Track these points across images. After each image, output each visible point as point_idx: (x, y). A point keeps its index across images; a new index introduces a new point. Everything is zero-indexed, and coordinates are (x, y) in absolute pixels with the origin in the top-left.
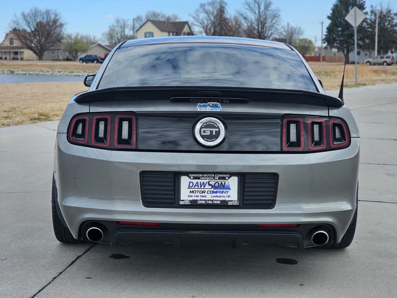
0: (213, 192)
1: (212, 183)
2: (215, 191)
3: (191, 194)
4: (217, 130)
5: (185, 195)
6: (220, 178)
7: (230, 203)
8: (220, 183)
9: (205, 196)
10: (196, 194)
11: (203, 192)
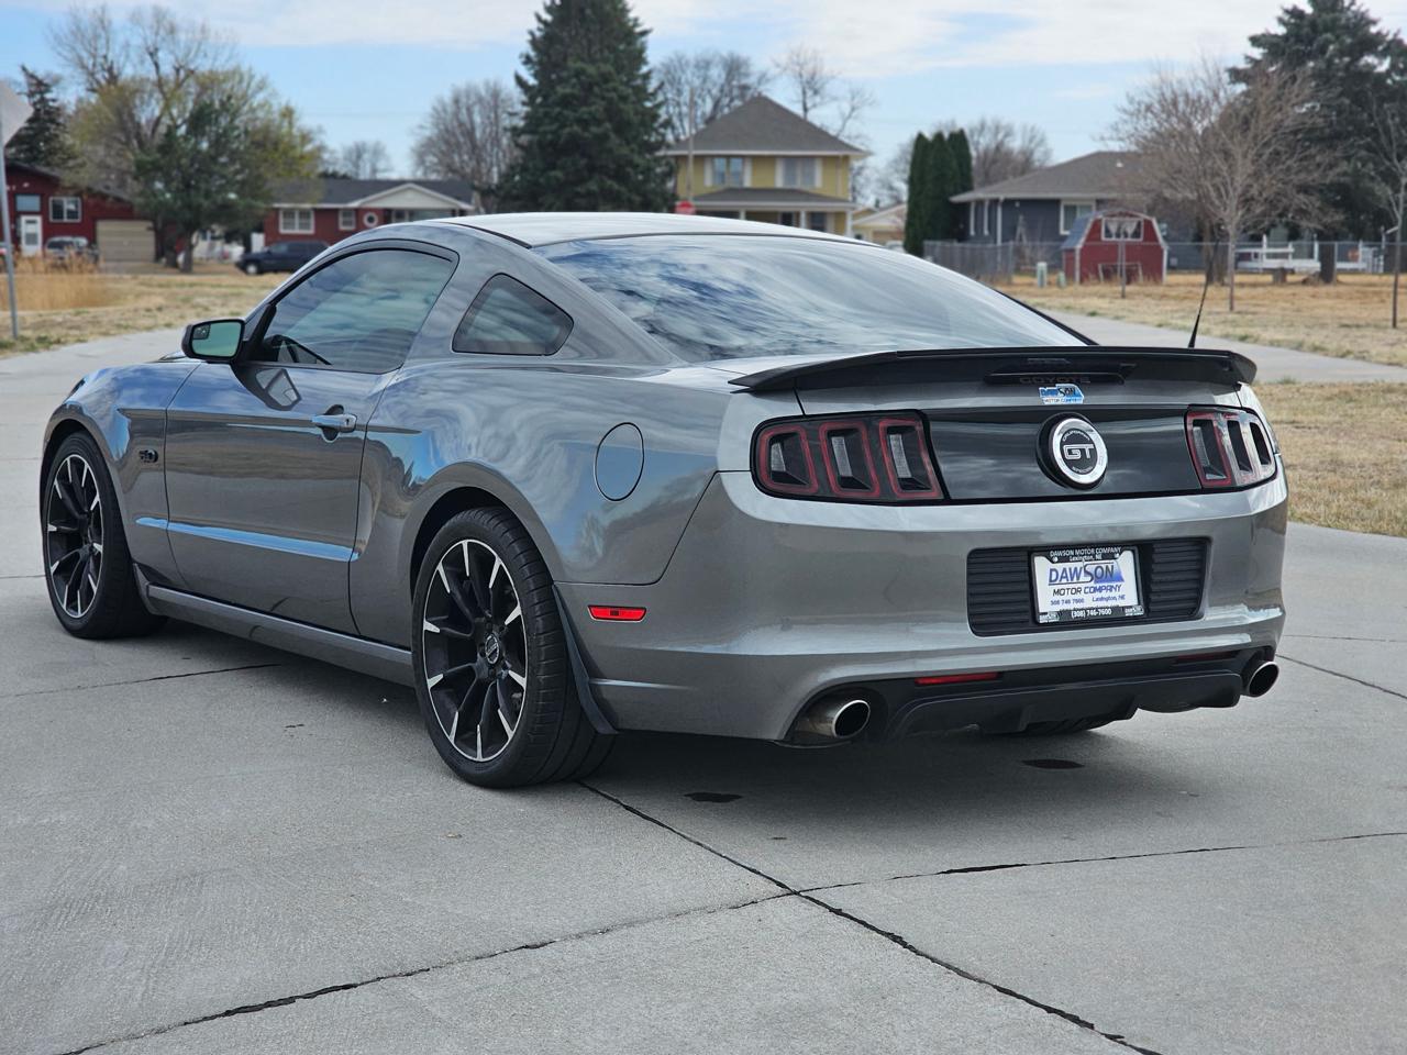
0: (1095, 590)
1: (1091, 568)
2: (1098, 585)
3: (1057, 598)
4: (1092, 448)
6: (1105, 557)
7: (1127, 613)
8: (1104, 566)
9: (1082, 601)
10: (1065, 597)
11: (1077, 591)
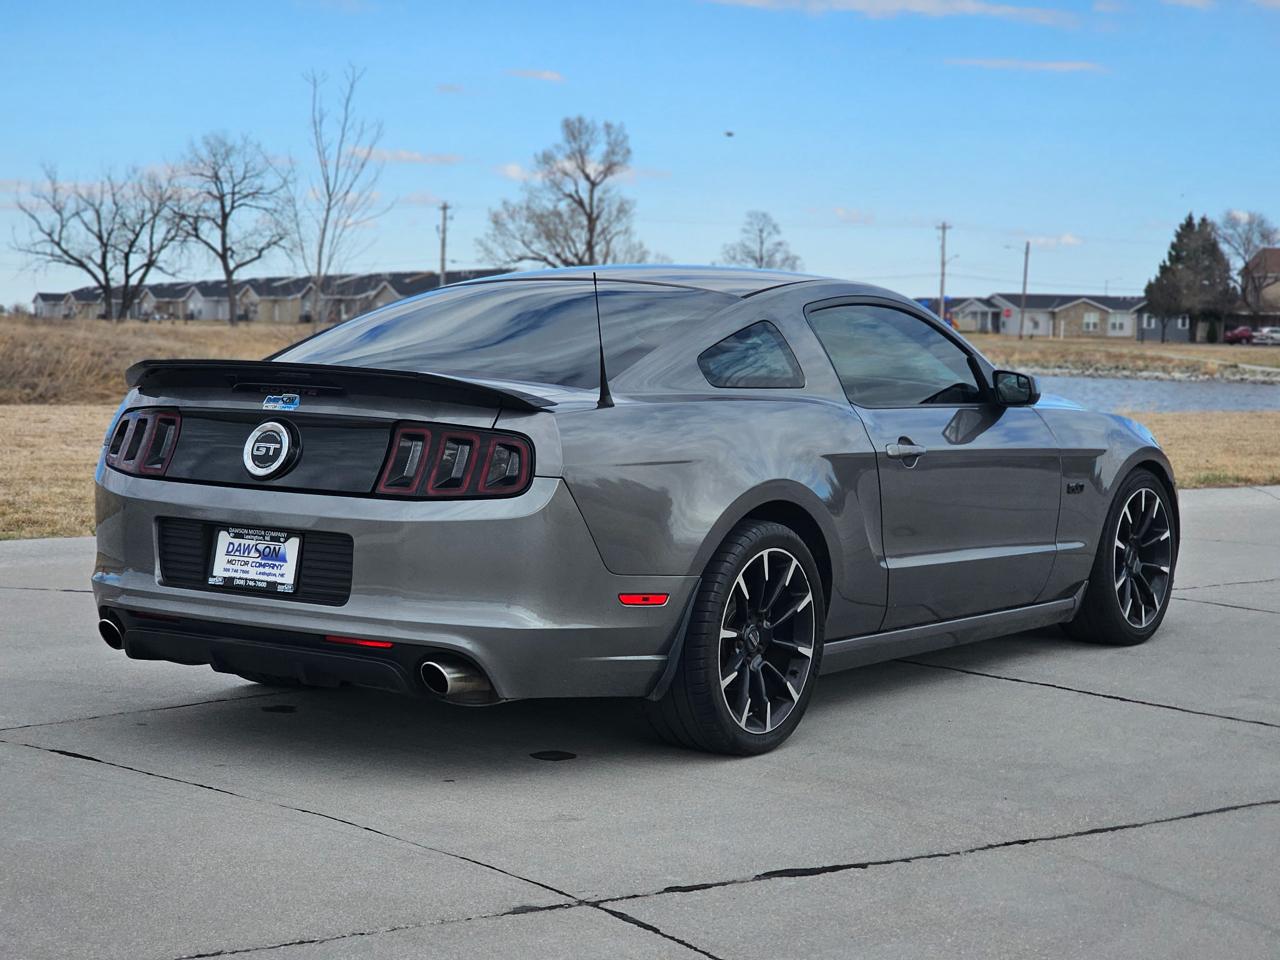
0: (261, 565)
1: (261, 547)
2: (263, 562)
3: (229, 566)
4: (278, 446)
5: (221, 568)
6: (273, 539)
7: (280, 589)
8: (272, 547)
9: (247, 572)
10: (235, 567)
11: (246, 563)
